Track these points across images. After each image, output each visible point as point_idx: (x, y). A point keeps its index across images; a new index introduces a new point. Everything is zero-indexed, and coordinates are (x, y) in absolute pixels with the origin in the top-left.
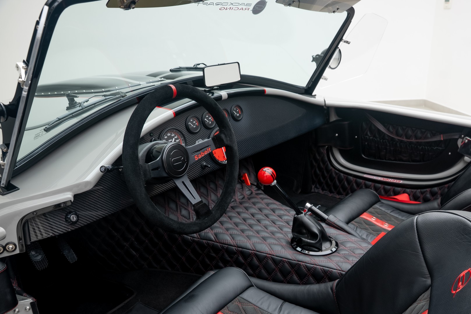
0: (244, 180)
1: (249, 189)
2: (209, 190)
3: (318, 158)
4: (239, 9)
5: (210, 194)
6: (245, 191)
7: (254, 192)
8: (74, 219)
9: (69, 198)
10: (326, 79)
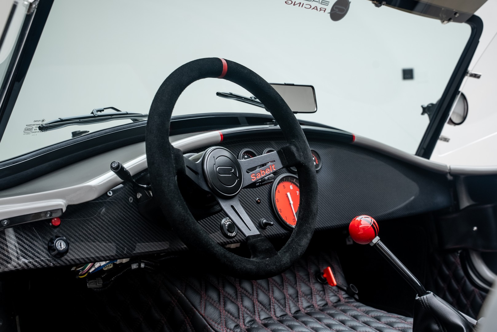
0: (325, 278)
1: (334, 294)
2: (270, 283)
3: (447, 272)
4: (312, 7)
5: (273, 289)
6: (328, 295)
7: (343, 300)
8: (61, 248)
9: (60, 205)
10: (446, 140)
